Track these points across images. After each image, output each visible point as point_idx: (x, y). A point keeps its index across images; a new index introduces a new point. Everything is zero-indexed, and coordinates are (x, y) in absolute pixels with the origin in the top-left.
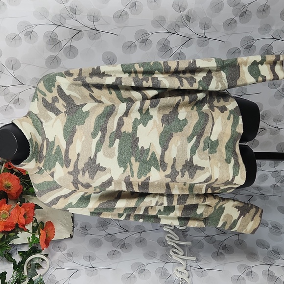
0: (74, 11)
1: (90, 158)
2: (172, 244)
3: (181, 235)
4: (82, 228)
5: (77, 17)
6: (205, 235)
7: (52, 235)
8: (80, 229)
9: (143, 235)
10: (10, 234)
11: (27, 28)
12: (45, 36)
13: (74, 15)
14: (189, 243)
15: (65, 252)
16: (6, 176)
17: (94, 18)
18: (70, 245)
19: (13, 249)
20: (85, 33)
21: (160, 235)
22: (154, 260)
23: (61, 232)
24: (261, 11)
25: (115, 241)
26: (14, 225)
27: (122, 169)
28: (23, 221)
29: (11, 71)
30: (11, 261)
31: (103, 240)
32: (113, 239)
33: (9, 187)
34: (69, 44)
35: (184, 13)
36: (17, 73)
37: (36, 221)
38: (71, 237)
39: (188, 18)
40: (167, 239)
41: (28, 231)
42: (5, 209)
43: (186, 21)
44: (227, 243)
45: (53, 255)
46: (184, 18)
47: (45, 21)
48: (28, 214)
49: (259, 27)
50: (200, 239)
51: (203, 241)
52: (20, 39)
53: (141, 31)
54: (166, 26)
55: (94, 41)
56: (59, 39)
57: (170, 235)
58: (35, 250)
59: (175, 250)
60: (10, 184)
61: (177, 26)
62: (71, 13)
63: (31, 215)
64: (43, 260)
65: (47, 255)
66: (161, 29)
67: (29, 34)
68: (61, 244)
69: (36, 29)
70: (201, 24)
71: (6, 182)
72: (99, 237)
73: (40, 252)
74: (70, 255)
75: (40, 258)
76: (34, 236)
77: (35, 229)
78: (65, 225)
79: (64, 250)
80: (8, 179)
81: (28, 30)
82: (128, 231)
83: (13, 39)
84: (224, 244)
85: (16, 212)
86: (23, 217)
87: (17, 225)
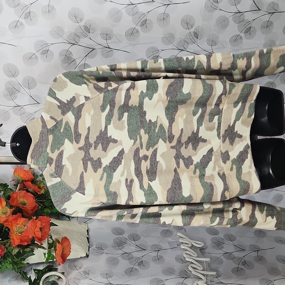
0: (87, 29)
1: (101, 131)
2: (191, 260)
3: (199, 252)
4: (98, 248)
5: (91, 35)
6: (224, 252)
7: (68, 252)
8: (96, 249)
9: (160, 253)
10: (26, 250)
11: (43, 47)
12: (61, 54)
13: (88, 34)
14: (208, 260)
15: (82, 270)
16: (22, 194)
17: (107, 36)
18: (86, 264)
19: (28, 269)
20: (99, 50)
21: (178, 252)
22: (173, 276)
23: (77, 251)
24: (265, 27)
25: (132, 259)
26: (29, 239)
27: (133, 141)
28: (39, 234)
29: (27, 90)
30: (27, 279)
31: (120, 258)
32: (130, 258)
33: (25, 204)
34: (83, 62)
35: (192, 30)
36: (33, 92)
37: (51, 238)
38: (87, 256)
39: (196, 35)
40: (185, 255)
41: (44, 248)
42: (21, 223)
43: (194, 38)
44: (246, 259)
45: (68, 274)
46: (193, 35)
47: (60, 40)
48: (44, 229)
49: (264, 42)
50: (219, 256)
51: (222, 258)
52: (36, 57)
53: (152, 48)
54: (175, 43)
55: (107, 59)
56: (74, 57)
57: (188, 252)
58: (51, 268)
59: (194, 266)
60: (26, 201)
61: (186, 44)
62: (85, 32)
63: (47, 230)
64: (60, 278)
65: (63, 273)
66: (171, 46)
67: (45, 52)
68: (76, 263)
69: (51, 48)
70: (208, 40)
71: (21, 200)
72: (116, 256)
73: (56, 270)
74: (86, 273)
75: (55, 275)
76: (49, 253)
77: (51, 246)
78: (81, 245)
79: (80, 268)
80: (24, 197)
81: (44, 49)
82: (144, 250)
83: (30, 58)
84: (243, 260)
85: (32, 225)
86: (39, 230)
87: (33, 240)
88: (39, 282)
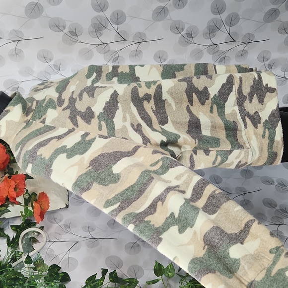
4: (77, 196)
7: (47, 206)
8: (75, 198)
15: (62, 223)
18: (66, 216)
19: (4, 223)
23: (55, 202)
26: (4, 199)
28: (14, 194)
30: (4, 237)
37: (27, 192)
38: (67, 207)
41: (19, 204)
45: (48, 229)
48: (19, 185)
58: (28, 223)
63: (21, 186)
64: (39, 233)
65: (42, 228)
68: (56, 215)
73: (34, 225)
74: (67, 226)
75: (34, 231)
76: (26, 210)
77: (27, 202)
78: (60, 195)
79: (60, 221)
85: (5, 185)
86: (13, 190)
87: (7, 199)
88: (18, 241)
